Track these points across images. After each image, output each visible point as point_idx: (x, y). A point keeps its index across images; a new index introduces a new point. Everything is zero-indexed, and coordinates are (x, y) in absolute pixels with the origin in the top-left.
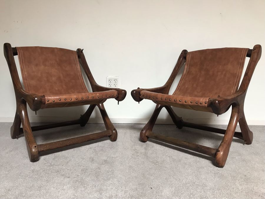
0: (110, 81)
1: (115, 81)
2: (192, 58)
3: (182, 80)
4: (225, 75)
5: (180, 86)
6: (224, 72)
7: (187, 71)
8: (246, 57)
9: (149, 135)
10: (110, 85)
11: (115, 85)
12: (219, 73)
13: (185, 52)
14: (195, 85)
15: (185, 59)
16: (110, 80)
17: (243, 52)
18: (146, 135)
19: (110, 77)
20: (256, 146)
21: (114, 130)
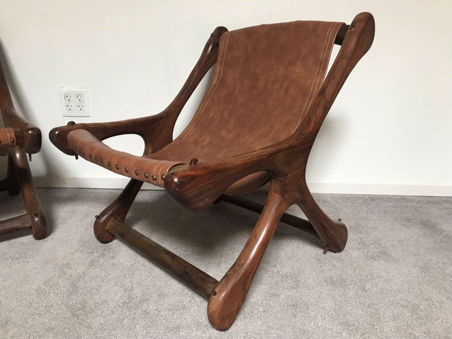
0: (67, 99)
1: (79, 98)
2: (230, 48)
3: (208, 97)
4: (286, 92)
5: (199, 114)
6: (286, 84)
7: (219, 78)
8: (334, 45)
9: (110, 230)
10: (70, 107)
11: (81, 107)
12: (277, 86)
13: (221, 31)
14: (226, 113)
15: (218, 47)
16: (69, 96)
17: (329, 33)
18: (106, 228)
19: (66, 89)
20: (351, 256)
21: (37, 215)
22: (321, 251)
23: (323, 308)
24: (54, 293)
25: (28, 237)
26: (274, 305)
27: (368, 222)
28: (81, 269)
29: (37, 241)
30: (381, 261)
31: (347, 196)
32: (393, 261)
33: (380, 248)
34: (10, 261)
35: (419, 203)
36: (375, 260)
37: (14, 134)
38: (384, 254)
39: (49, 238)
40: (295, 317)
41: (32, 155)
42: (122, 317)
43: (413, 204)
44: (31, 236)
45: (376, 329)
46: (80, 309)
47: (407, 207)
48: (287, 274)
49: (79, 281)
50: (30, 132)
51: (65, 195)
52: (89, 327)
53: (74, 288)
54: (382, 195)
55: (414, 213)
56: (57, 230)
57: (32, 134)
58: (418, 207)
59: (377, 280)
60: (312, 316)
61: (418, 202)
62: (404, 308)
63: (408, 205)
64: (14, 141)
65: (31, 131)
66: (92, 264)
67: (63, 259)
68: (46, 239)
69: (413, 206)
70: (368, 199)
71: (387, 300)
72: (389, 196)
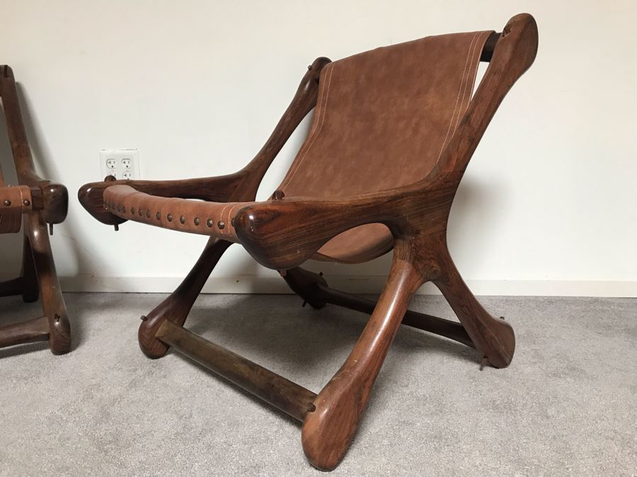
0: (110, 166)
1: (127, 164)
2: (335, 82)
3: (305, 151)
4: (416, 131)
5: (292, 174)
6: (415, 120)
7: (320, 124)
8: (481, 63)
9: (162, 337)
11: (128, 177)
12: (402, 125)
13: (322, 62)
14: (330, 169)
15: (318, 84)
16: (112, 162)
17: (473, 47)
18: (157, 335)
19: (109, 152)
20: (522, 373)
21: (57, 317)
22: (477, 366)
23: (483, 441)
24: (75, 421)
25: (44, 352)
26: (405, 436)
27: (545, 329)
28: (116, 392)
29: (57, 357)
30: (568, 379)
31: (512, 298)
32: (588, 378)
33: (567, 362)
34: (15, 382)
35: (622, 307)
36: (560, 377)
37: (29, 194)
38: (574, 370)
39: (74, 353)
40: (439, 452)
41: (54, 225)
42: (172, 453)
43: (612, 307)
44: (49, 351)
45: (567, 469)
46: (110, 442)
47: (603, 311)
48: (424, 395)
49: (113, 405)
50: (52, 190)
51: (102, 301)
52: (122, 465)
53: (105, 415)
54: (565, 297)
55: (614, 319)
56: (86, 343)
57: (54, 193)
58: (620, 311)
59: (565, 404)
60: (465, 451)
61: (620, 305)
62: (609, 440)
63: (605, 308)
64: (29, 203)
65: (53, 188)
66: (133, 384)
67: (92, 378)
68: (69, 354)
69: (612, 310)
70: (543, 302)
71: (583, 430)
72: (575, 297)
